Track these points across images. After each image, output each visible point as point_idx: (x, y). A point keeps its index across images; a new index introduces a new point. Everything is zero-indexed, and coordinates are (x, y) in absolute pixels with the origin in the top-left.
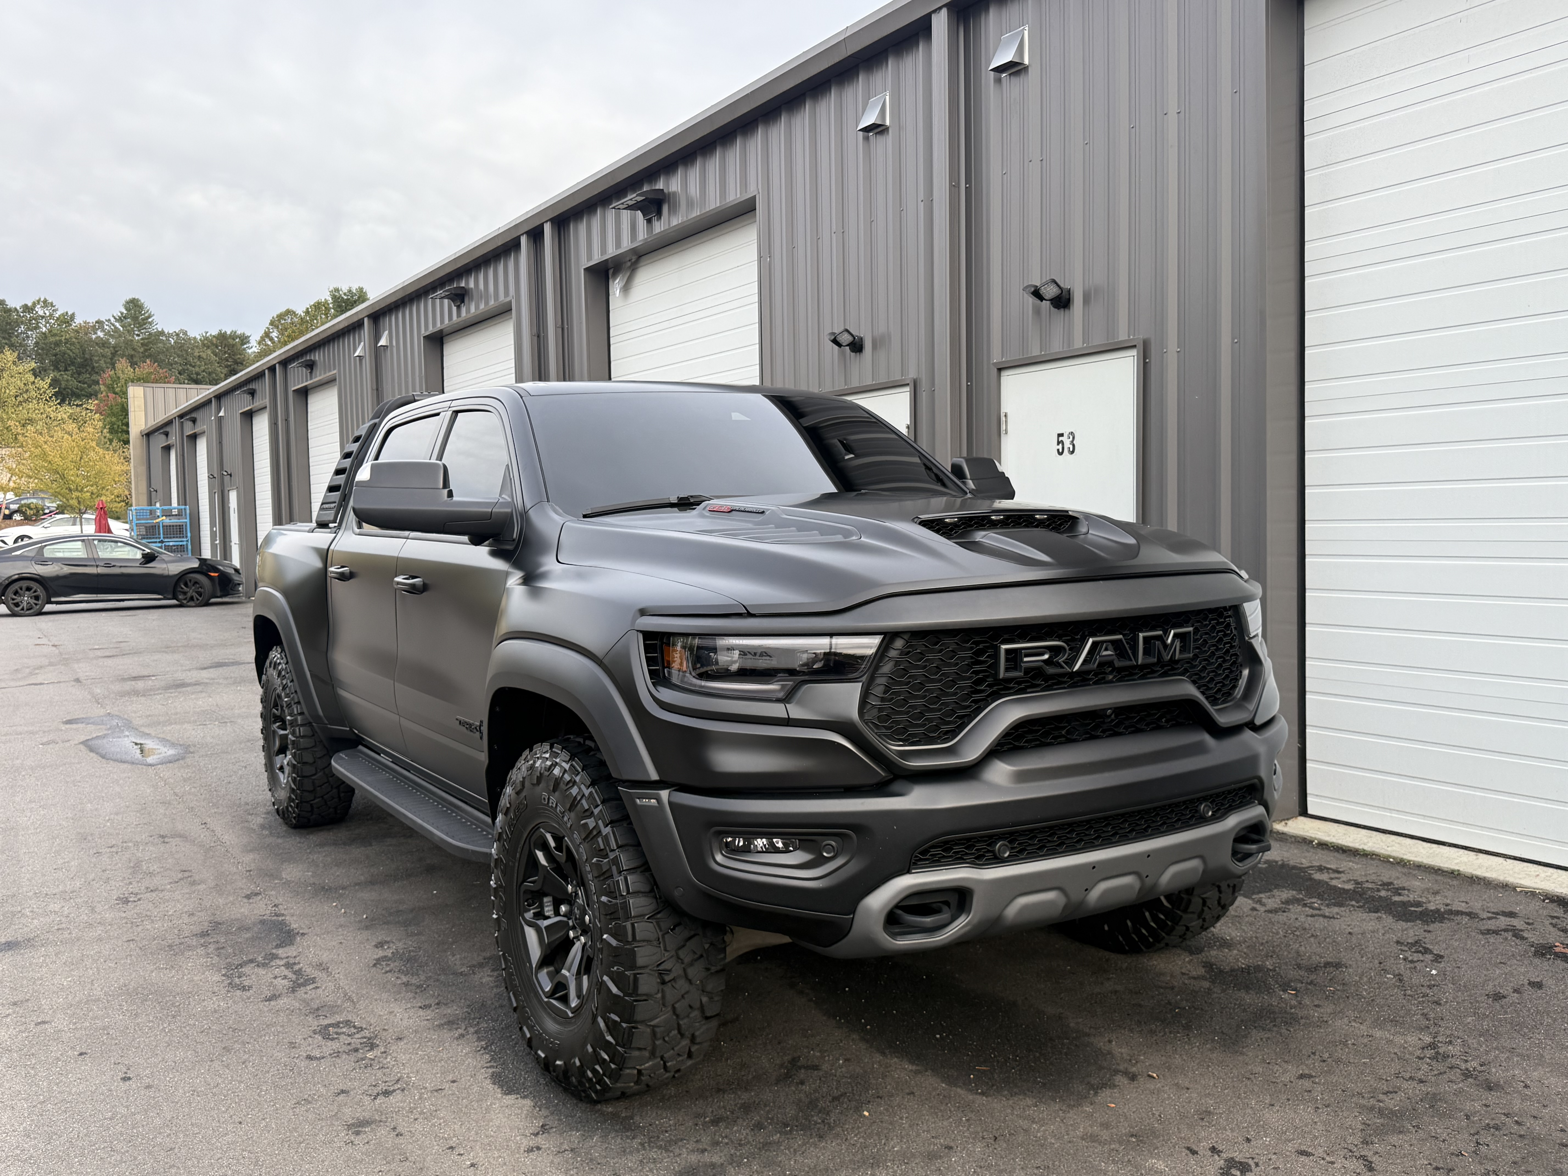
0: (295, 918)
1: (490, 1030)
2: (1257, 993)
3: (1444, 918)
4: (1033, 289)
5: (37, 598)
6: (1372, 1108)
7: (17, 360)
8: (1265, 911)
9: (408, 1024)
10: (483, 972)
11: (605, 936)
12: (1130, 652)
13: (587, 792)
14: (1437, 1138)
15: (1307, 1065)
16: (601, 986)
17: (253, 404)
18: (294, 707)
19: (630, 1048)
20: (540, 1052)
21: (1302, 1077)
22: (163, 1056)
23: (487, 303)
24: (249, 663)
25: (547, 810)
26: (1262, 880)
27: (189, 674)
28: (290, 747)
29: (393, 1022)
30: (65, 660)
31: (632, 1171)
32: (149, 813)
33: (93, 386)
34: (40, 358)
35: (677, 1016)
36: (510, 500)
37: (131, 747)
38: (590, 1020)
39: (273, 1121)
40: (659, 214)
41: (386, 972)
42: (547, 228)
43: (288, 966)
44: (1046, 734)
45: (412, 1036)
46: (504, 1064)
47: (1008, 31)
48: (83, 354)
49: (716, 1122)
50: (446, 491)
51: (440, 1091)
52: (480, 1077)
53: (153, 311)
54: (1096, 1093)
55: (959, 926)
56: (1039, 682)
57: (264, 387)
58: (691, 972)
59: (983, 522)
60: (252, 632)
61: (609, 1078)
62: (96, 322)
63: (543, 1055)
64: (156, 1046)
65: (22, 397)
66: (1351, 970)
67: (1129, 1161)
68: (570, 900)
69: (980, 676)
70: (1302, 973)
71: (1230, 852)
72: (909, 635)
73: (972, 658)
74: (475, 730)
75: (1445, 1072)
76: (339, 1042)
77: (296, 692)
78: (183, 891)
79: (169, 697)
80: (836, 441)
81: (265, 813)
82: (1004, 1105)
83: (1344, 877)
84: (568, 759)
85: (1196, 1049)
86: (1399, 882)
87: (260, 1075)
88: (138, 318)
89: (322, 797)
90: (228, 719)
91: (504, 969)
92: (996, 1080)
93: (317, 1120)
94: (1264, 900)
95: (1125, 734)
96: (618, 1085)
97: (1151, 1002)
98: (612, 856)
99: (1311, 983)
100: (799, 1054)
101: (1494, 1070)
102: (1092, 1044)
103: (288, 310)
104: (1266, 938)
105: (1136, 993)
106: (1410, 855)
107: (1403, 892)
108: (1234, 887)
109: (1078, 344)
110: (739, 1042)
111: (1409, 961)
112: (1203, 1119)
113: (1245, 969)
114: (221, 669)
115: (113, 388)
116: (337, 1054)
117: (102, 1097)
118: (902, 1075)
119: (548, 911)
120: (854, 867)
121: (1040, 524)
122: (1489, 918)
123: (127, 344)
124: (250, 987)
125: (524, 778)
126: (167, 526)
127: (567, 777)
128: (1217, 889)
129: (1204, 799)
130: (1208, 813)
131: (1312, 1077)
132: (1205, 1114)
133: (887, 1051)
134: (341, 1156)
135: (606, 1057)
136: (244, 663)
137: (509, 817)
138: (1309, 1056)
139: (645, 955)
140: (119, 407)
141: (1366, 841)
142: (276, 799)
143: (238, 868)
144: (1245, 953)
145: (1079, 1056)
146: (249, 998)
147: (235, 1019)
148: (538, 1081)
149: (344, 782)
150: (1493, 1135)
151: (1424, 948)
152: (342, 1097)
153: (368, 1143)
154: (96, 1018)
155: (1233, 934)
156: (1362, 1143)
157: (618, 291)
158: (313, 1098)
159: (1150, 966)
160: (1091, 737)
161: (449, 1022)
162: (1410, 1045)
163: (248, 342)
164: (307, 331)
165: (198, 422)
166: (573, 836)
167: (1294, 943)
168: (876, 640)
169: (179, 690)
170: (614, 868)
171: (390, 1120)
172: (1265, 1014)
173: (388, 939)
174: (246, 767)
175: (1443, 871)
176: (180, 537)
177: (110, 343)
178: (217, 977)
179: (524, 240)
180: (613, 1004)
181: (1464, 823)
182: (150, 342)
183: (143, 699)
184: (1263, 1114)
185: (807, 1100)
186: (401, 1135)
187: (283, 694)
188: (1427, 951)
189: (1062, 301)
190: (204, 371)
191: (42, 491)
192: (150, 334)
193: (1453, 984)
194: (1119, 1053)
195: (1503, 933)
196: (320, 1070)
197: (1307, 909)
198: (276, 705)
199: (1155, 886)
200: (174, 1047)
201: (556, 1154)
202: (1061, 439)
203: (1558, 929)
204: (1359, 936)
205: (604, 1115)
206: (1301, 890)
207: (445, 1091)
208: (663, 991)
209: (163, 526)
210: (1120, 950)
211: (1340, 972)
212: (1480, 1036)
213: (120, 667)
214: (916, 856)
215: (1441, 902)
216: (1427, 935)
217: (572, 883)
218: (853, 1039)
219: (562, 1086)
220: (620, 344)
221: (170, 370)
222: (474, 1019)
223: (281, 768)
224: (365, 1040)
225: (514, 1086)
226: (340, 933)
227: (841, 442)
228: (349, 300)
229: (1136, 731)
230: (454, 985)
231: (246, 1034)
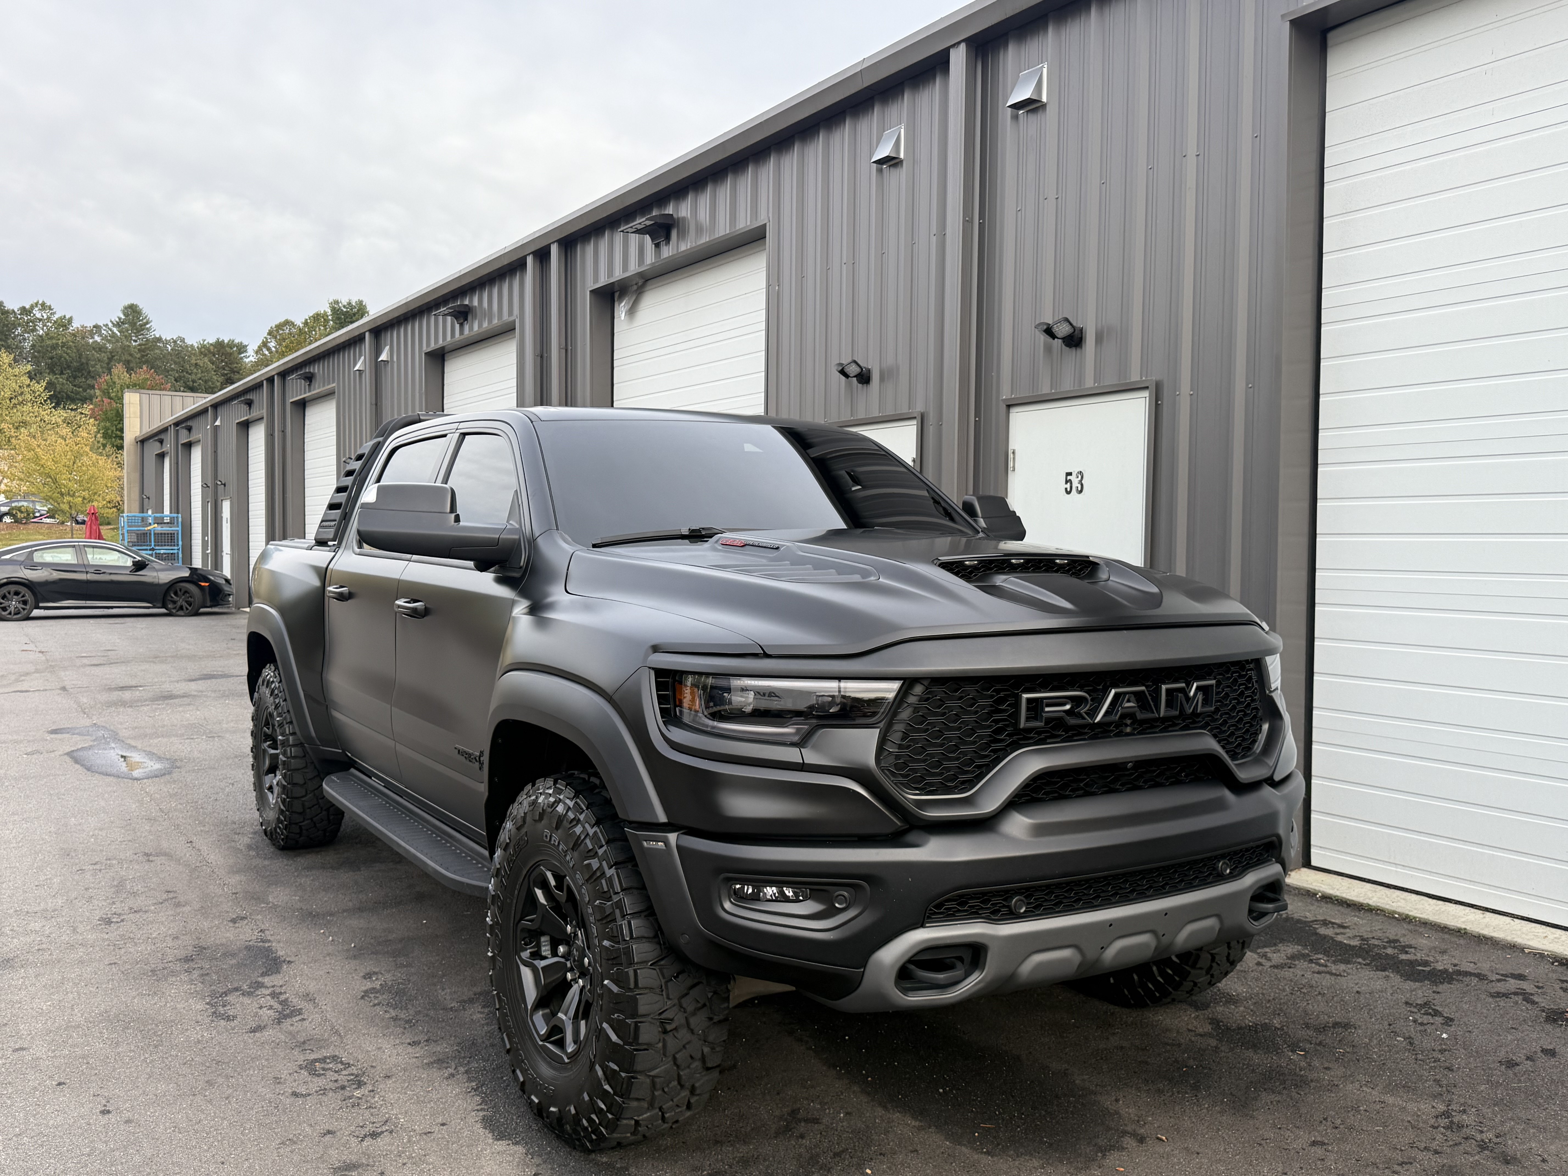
0: (281, 945)
1: (481, 1070)
2: (1265, 1053)
3: (1453, 979)
4: (1045, 327)
5: (25, 603)
7: (12, 362)
8: (1271, 967)
9: (397, 1061)
10: (474, 1008)
11: (606, 982)
12: (1152, 703)
13: (591, 831)
15: (1318, 1132)
16: (601, 1032)
17: (250, 414)
18: (286, 726)
19: (629, 1098)
20: (533, 1097)
21: (1314, 1143)
22: (144, 1088)
23: (490, 321)
24: (241, 678)
25: (551, 848)
26: (1268, 935)
27: (177, 685)
28: (280, 767)
29: (381, 1058)
30: (51, 667)
32: (134, 830)
33: (88, 391)
34: (36, 361)
35: (678, 1067)
36: (517, 526)
37: (117, 760)
38: (587, 1067)
39: (257, 1162)
40: (668, 239)
41: (375, 1005)
42: (554, 249)
43: (274, 995)
44: (1064, 786)
45: (401, 1074)
46: (495, 1107)
47: (1027, 68)
48: (79, 358)
50: (453, 515)
51: (429, 1135)
52: (471, 1120)
53: (151, 317)
54: (1104, 1156)
55: (972, 983)
56: (1060, 733)
57: (261, 398)
58: (693, 1021)
59: (1003, 566)
61: (606, 1128)
62: (94, 327)
63: (536, 1101)
64: (137, 1078)
65: (16, 400)
66: (1360, 1031)
68: (568, 941)
69: (1000, 725)
70: (1310, 1033)
71: (1247, 910)
72: (930, 680)
73: (992, 706)
74: (474, 761)
75: (1460, 1143)
76: (326, 1079)
77: (288, 711)
78: (167, 913)
79: (156, 709)
80: (843, 473)
81: (252, 833)
82: (1010, 1166)
83: (1349, 933)
84: (572, 796)
85: (1205, 1111)
86: (1406, 940)
87: (244, 1112)
88: (135, 324)
89: (311, 819)
90: (216, 733)
91: (497, 1009)
92: (1002, 1139)
93: (302, 1161)
94: (1269, 955)
95: (1144, 788)
96: (615, 1135)
97: (1158, 1059)
98: (616, 899)
99: (1320, 1044)
100: (799, 1105)
101: (1510, 1142)
102: (1099, 1103)
103: (287, 320)
104: (1272, 994)
105: (1143, 1050)
106: (1416, 911)
107: (1410, 950)
108: (1244, 942)
109: (1089, 383)
110: (737, 1091)
111: (1419, 1024)
113: (1252, 1026)
114: (209, 681)
115: (109, 393)
116: (323, 1091)
117: (80, 1131)
118: (905, 1131)
119: (545, 951)
120: (867, 919)
121: (1060, 569)
122: (1499, 981)
123: (124, 349)
124: (235, 1017)
125: (525, 813)
126: (158, 534)
127: (571, 815)
128: (1226, 946)
129: (1223, 857)
130: (1226, 870)
131: (1325, 1144)
133: (889, 1106)
135: (603, 1106)
136: (233, 676)
137: (508, 853)
138: (1321, 1122)
139: (646, 1003)
140: (114, 412)
141: (1371, 896)
142: (264, 820)
143: (224, 890)
144: (1252, 1011)
145: (1086, 1116)
146: (233, 1029)
147: (219, 1050)
148: (531, 1127)
149: (334, 805)
151: (1433, 1010)
152: (328, 1137)
154: (76, 1045)
155: (1240, 990)
157: (624, 314)
158: (298, 1138)
159: (1156, 1021)
160: (1110, 790)
161: (439, 1060)
162: (1423, 1113)
163: (246, 351)
164: (306, 343)
165: (194, 431)
166: (575, 876)
167: (1301, 1000)
168: (896, 685)
169: (166, 702)
170: (617, 912)
171: (377, 1164)
172: (1274, 1075)
173: (377, 970)
174: (233, 784)
175: (1450, 930)
176: (171, 545)
177: (107, 348)
178: (201, 1006)
179: (530, 260)
180: (612, 1052)
181: (1470, 881)
182: (147, 348)
183: (130, 710)
185: (807, 1156)
187: (275, 713)
188: (1436, 1013)
189: (1074, 340)
190: (200, 379)
191: (33, 494)
192: (148, 340)
193: (1465, 1049)
194: (1126, 1113)
195: (1513, 996)
196: (305, 1108)
197: (1313, 965)
198: (267, 724)
199: (1171, 944)
200: (156, 1079)
202: (1069, 478)
204: (1368, 996)
205: (598, 1165)
206: (1306, 945)
207: (434, 1135)
208: (664, 1040)
209: (155, 534)
210: (1125, 1004)
211: (1350, 1033)
212: (1495, 1105)
213: (108, 676)
214: (931, 910)
215: (1449, 962)
216: (1437, 996)
217: (571, 922)
218: (854, 1092)
219: (555, 1133)
220: (624, 367)
221: (166, 377)
222: (464, 1057)
223: (271, 788)
224: (352, 1077)
225: (506, 1131)
226: (327, 962)
227: (849, 474)
228: (347, 312)
229: (1156, 785)
230: (443, 1020)
231: (229, 1067)
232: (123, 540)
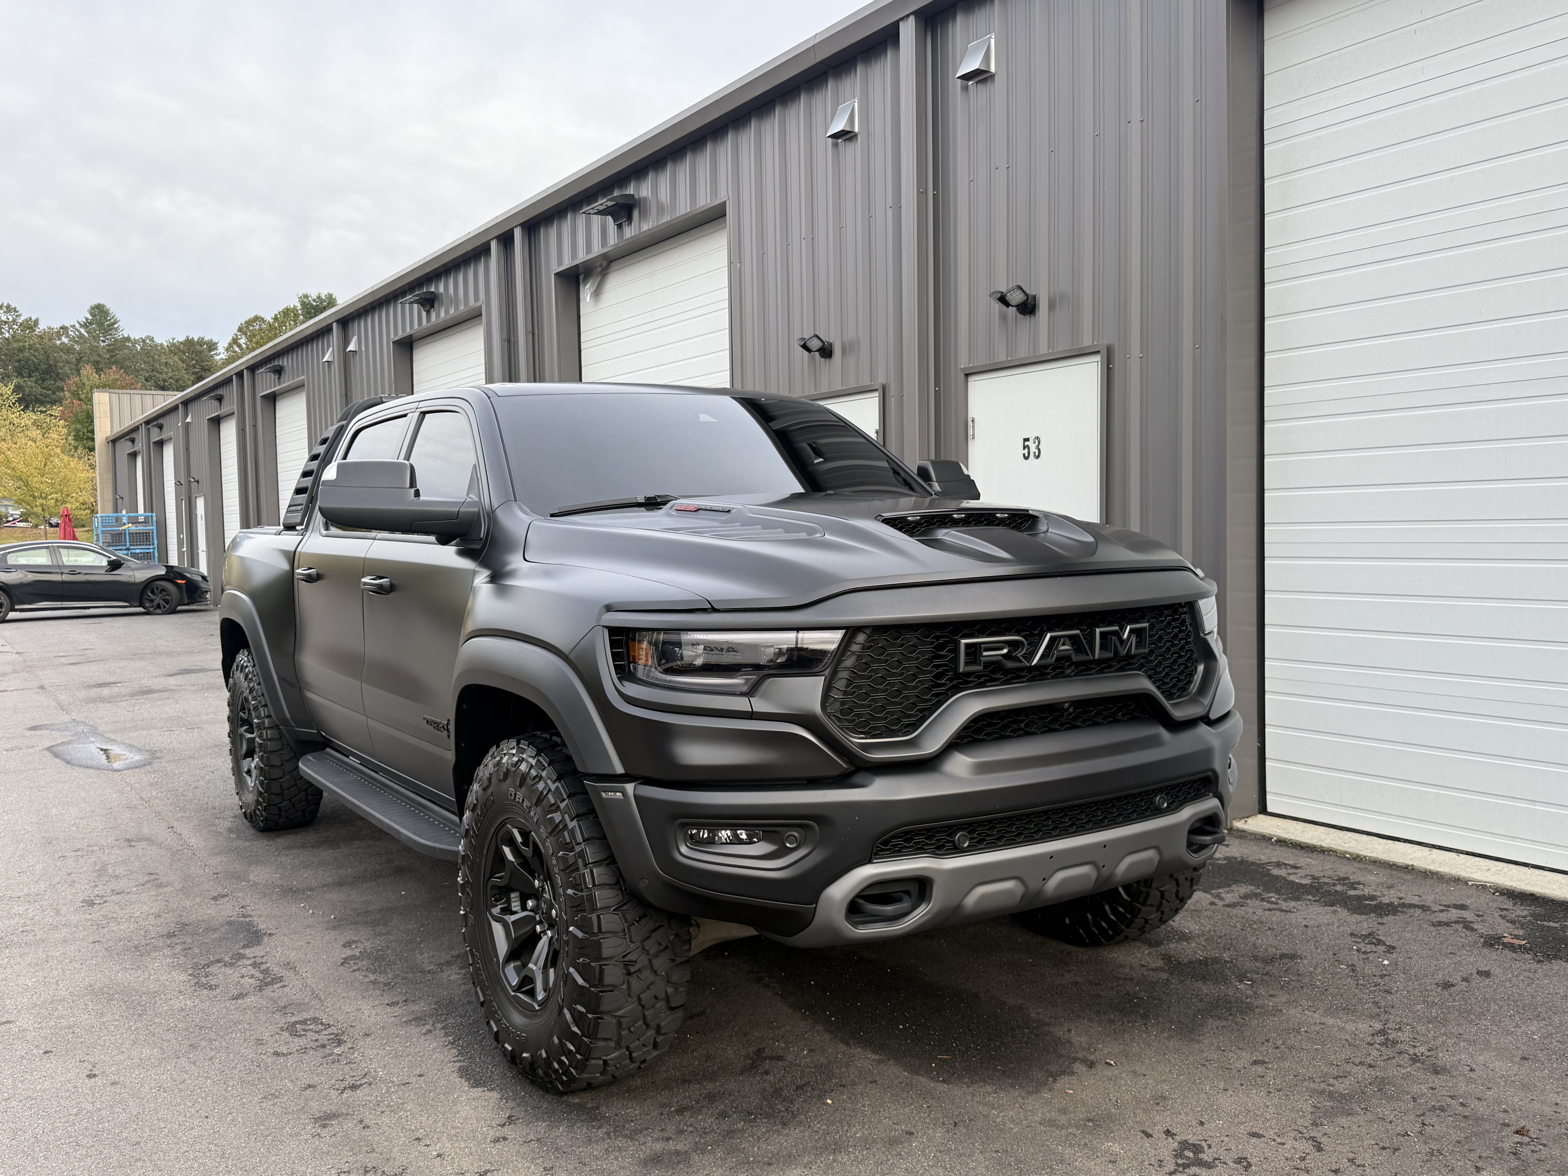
0: (262, 919)
1: (458, 1025)
2: (1213, 984)
3: (1397, 911)
4: (999, 295)
6: (1322, 1092)
8: (1224, 906)
9: (376, 1020)
10: (451, 969)
11: (571, 929)
12: (1087, 647)
13: (553, 787)
14: (1384, 1119)
15: (1260, 1052)
16: (568, 977)
17: (220, 410)
18: (261, 709)
19: (596, 1038)
20: (507, 1045)
21: (1255, 1063)
22: (129, 1053)
23: (457, 308)
24: (216, 670)
25: (514, 805)
26: (1221, 876)
27: (156, 680)
28: (257, 750)
29: (361, 1018)
30: (29, 667)
31: (598, 1159)
32: (115, 818)
33: (58, 393)
34: (3, 364)
35: (643, 1007)
36: (476, 499)
37: (97, 753)
38: (556, 1013)
39: (240, 1115)
40: (630, 219)
41: (354, 971)
42: (518, 233)
43: (255, 965)
44: (1005, 727)
45: (379, 1032)
46: (471, 1058)
47: (975, 39)
48: (47, 360)
49: (680, 1111)
50: (413, 490)
51: (407, 1085)
52: (447, 1071)
53: (118, 316)
54: (1055, 1080)
55: (919, 915)
56: (999, 676)
57: (231, 393)
58: (656, 963)
59: (945, 521)
60: (219, 639)
61: (575, 1069)
62: (61, 328)
63: (510, 1048)
64: (122, 1044)
66: (1305, 961)
67: (1086, 1144)
68: (536, 895)
69: (941, 670)
70: (1258, 964)
71: (1186, 842)
72: (871, 629)
73: (932, 652)
74: (442, 729)
75: (1394, 1057)
76: (306, 1039)
77: (263, 695)
78: (149, 894)
79: (135, 703)
80: (805, 445)
81: (233, 817)
82: (965, 1092)
83: (1301, 872)
84: (534, 755)
85: (1153, 1037)
86: (1355, 877)
87: (227, 1071)
88: (103, 323)
89: (290, 800)
90: (195, 725)
91: (471, 965)
92: (957, 1069)
93: (284, 1114)
94: (1223, 895)
95: (1083, 727)
96: (585, 1076)
97: (1110, 992)
98: (578, 849)
99: (1267, 974)
100: (764, 1045)
101: (1441, 1055)
102: (1052, 1034)
103: (256, 316)
104: (1224, 931)
105: (1096, 984)
106: (1366, 851)
107: (1359, 886)
108: (1192, 880)
109: (1043, 350)
110: (705, 1034)
111: (1363, 953)
112: (1158, 1104)
113: (1203, 960)
114: (188, 676)
115: (78, 394)
116: (304, 1050)
117: (67, 1094)
118: (865, 1064)
119: (515, 906)
120: (817, 857)
121: (1001, 522)
122: (1441, 911)
123: (92, 350)
124: (217, 986)
125: (491, 774)
126: (133, 533)
127: (533, 773)
128: (1175, 882)
129: (1160, 791)
130: (1163, 804)
131: (1265, 1063)
132: (1160, 1099)
133: (851, 1042)
134: (308, 1148)
135: (572, 1048)
136: (212, 670)
137: (476, 813)
138: (1263, 1043)
139: (610, 947)
140: (84, 414)
141: (1324, 838)
142: (243, 803)
143: (205, 870)
144: (1203, 946)
145: (1039, 1045)
146: (216, 997)
147: (202, 1017)
148: (505, 1074)
149: (313, 785)
150: (1438, 1116)
151: (1377, 939)
152: (308, 1092)
153: (334, 1135)
154: (62, 1017)
155: (1192, 928)
156: (1312, 1124)
157: (589, 296)
158: (280, 1093)
159: (1110, 958)
160: (1049, 730)
161: (417, 1018)
162: (1361, 1032)
163: (216, 349)
164: (276, 337)
165: (165, 429)
166: (539, 831)
167: (1251, 935)
168: (838, 635)
169: (145, 697)
170: (580, 861)
171: (356, 1113)
172: (1221, 1003)
173: (356, 939)
174: (213, 772)
175: (1398, 867)
176: (147, 545)
177: (75, 349)
178: (183, 977)
179: (494, 245)
180: (580, 995)
181: (1417, 820)
182: (116, 349)
183: (109, 705)
184: (1217, 1099)
185: (771, 1090)
186: (368, 1127)
187: (250, 697)
188: (1380, 942)
189: (1028, 307)
190: (171, 378)
191: (5, 498)
192: (116, 340)
193: (1404, 974)
194: (1077, 1041)
195: (1454, 924)
196: (287, 1066)
197: (1265, 903)
198: (243, 709)
199: (1111, 875)
200: (140, 1044)
201: (522, 1144)
202: (1026, 443)
203: (1507, 920)
204: (1315, 929)
205: (570, 1106)
206: (1259, 885)
207: (412, 1085)
208: (628, 981)
209: (129, 534)
210: (1080, 943)
211: (1295, 963)
212: (1429, 1023)
213: (86, 674)
214: (878, 847)
215: (1395, 895)
216: (1380, 927)
217: (539, 877)
218: (818, 1031)
219: (529, 1079)
220: (591, 349)
221: (137, 377)
222: (441, 1015)
223: (249, 772)
224: (332, 1036)
225: (481, 1079)
226: (307, 933)
227: (810, 445)
228: (317, 306)
229: (1093, 724)
230: (421, 982)
231: (212, 1031)
232: (98, 540)
